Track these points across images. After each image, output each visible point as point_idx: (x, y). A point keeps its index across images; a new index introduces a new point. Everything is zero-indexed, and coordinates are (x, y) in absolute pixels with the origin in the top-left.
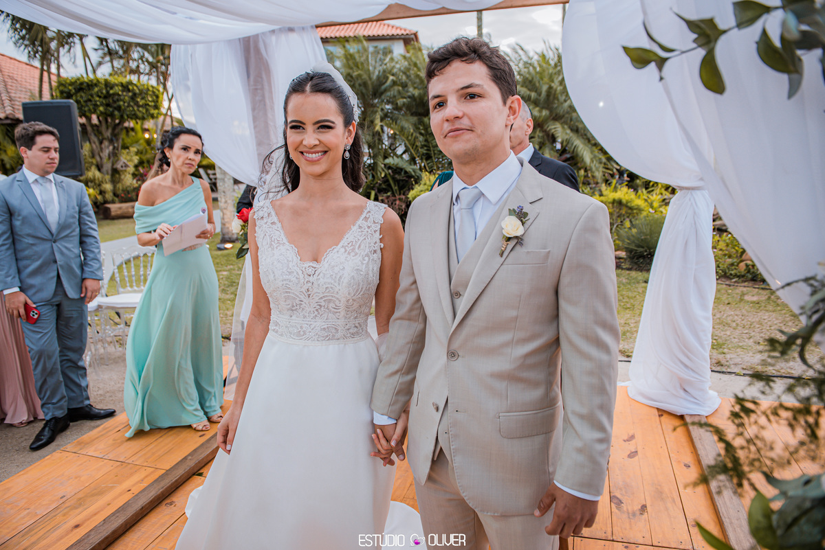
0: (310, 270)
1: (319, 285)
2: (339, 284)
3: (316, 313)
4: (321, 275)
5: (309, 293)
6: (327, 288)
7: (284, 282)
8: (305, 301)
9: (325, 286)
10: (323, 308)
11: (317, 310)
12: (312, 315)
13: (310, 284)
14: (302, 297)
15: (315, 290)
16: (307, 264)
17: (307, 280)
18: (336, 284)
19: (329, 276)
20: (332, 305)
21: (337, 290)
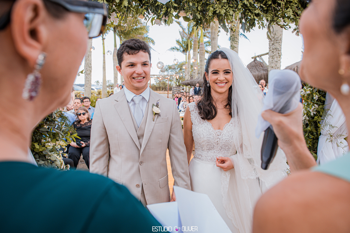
0: (219, 133)
1: (223, 139)
2: (232, 139)
3: (220, 151)
4: (224, 135)
5: (218, 143)
6: (226, 141)
7: (208, 138)
8: (215, 146)
9: (225, 140)
10: (223, 149)
11: (220, 150)
12: (218, 152)
13: (219, 139)
14: (215, 145)
15: (221, 142)
16: (217, 131)
17: (217, 137)
18: (231, 139)
19: (227, 136)
20: (227, 147)
21: (231, 141)
